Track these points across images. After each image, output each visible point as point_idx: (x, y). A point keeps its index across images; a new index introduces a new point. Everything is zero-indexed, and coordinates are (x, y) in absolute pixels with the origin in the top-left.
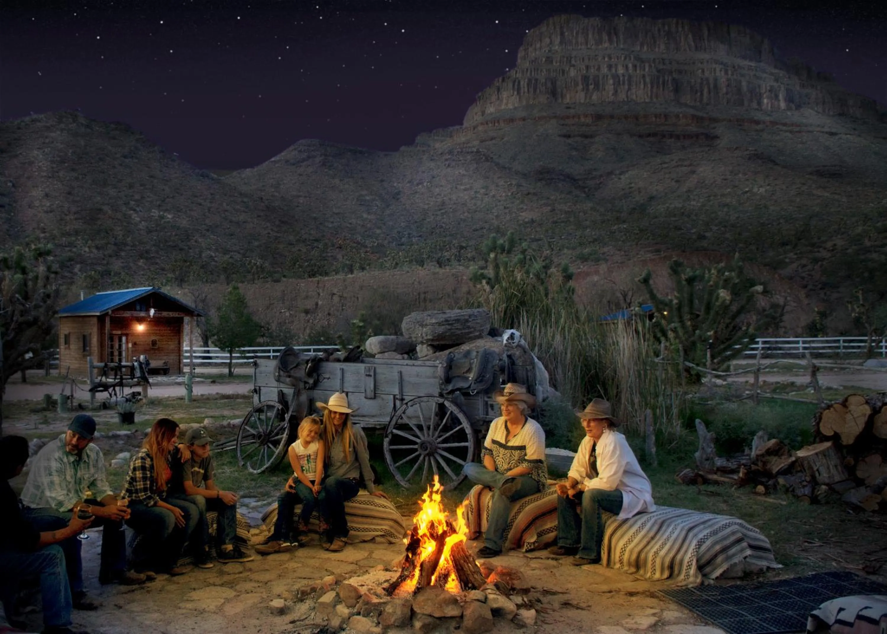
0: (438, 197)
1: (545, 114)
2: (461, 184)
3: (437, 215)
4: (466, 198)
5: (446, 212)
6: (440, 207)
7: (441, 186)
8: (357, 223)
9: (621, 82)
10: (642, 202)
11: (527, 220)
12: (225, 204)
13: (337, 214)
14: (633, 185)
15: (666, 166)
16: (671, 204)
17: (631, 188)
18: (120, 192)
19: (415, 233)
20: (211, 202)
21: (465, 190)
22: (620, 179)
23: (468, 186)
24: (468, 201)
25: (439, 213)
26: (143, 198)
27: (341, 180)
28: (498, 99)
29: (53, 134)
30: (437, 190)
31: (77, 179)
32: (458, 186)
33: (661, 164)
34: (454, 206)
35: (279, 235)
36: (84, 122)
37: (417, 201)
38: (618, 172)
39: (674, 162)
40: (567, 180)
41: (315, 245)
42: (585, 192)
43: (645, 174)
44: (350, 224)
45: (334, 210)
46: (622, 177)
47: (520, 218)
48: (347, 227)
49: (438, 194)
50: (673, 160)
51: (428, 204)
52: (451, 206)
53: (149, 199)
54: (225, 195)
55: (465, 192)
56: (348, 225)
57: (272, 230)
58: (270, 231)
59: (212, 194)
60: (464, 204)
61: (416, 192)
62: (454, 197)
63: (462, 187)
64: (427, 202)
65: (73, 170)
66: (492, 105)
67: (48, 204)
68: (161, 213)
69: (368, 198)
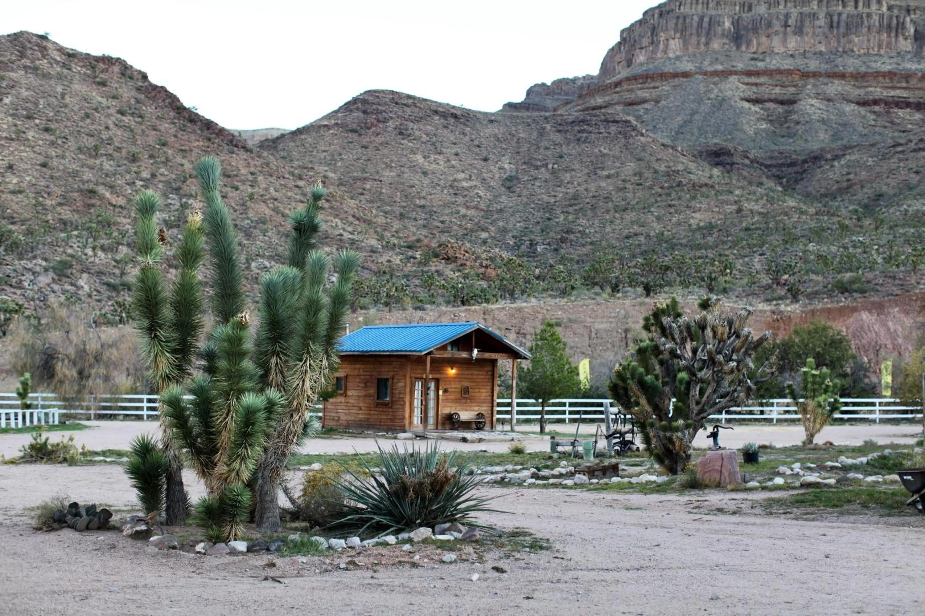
0: (569, 186)
1: (720, 67)
2: (603, 169)
3: (568, 213)
4: (611, 188)
5: (581, 209)
6: (572, 202)
7: (573, 170)
8: (451, 222)
9: (835, 25)
10: (866, 201)
11: (702, 224)
12: (272, 190)
13: (421, 207)
14: (852, 176)
15: (900, 149)
16: (909, 206)
17: (848, 180)
18: (119, 166)
19: (538, 239)
20: (252, 186)
21: (608, 177)
22: (832, 166)
23: (612, 172)
24: (613, 193)
25: (571, 209)
26: (153, 176)
27: (425, 157)
28: (652, 43)
29: (13, 75)
30: (568, 175)
31: (53, 143)
32: (599, 172)
33: (894, 146)
34: (594, 201)
35: (355, 237)
36: (58, 59)
37: (538, 191)
38: (829, 156)
39: (913, 144)
40: (755, 165)
41: (410, 253)
42: (781, 184)
43: (870, 159)
44: (442, 222)
45: (418, 202)
46: (836, 163)
47: (692, 221)
48: (438, 227)
49: (568, 183)
50: (911, 141)
51: (555, 196)
52: (587, 200)
53: (163, 179)
54: (271, 176)
55: (609, 181)
56: (440, 224)
57: (344, 230)
58: (341, 231)
59: (252, 174)
60: (608, 199)
61: (536, 179)
62: (592, 187)
63: (605, 173)
64: (553, 194)
65: (47, 130)
66: (643, 51)
67: (15, 181)
68: (184, 200)
69: (465, 184)
